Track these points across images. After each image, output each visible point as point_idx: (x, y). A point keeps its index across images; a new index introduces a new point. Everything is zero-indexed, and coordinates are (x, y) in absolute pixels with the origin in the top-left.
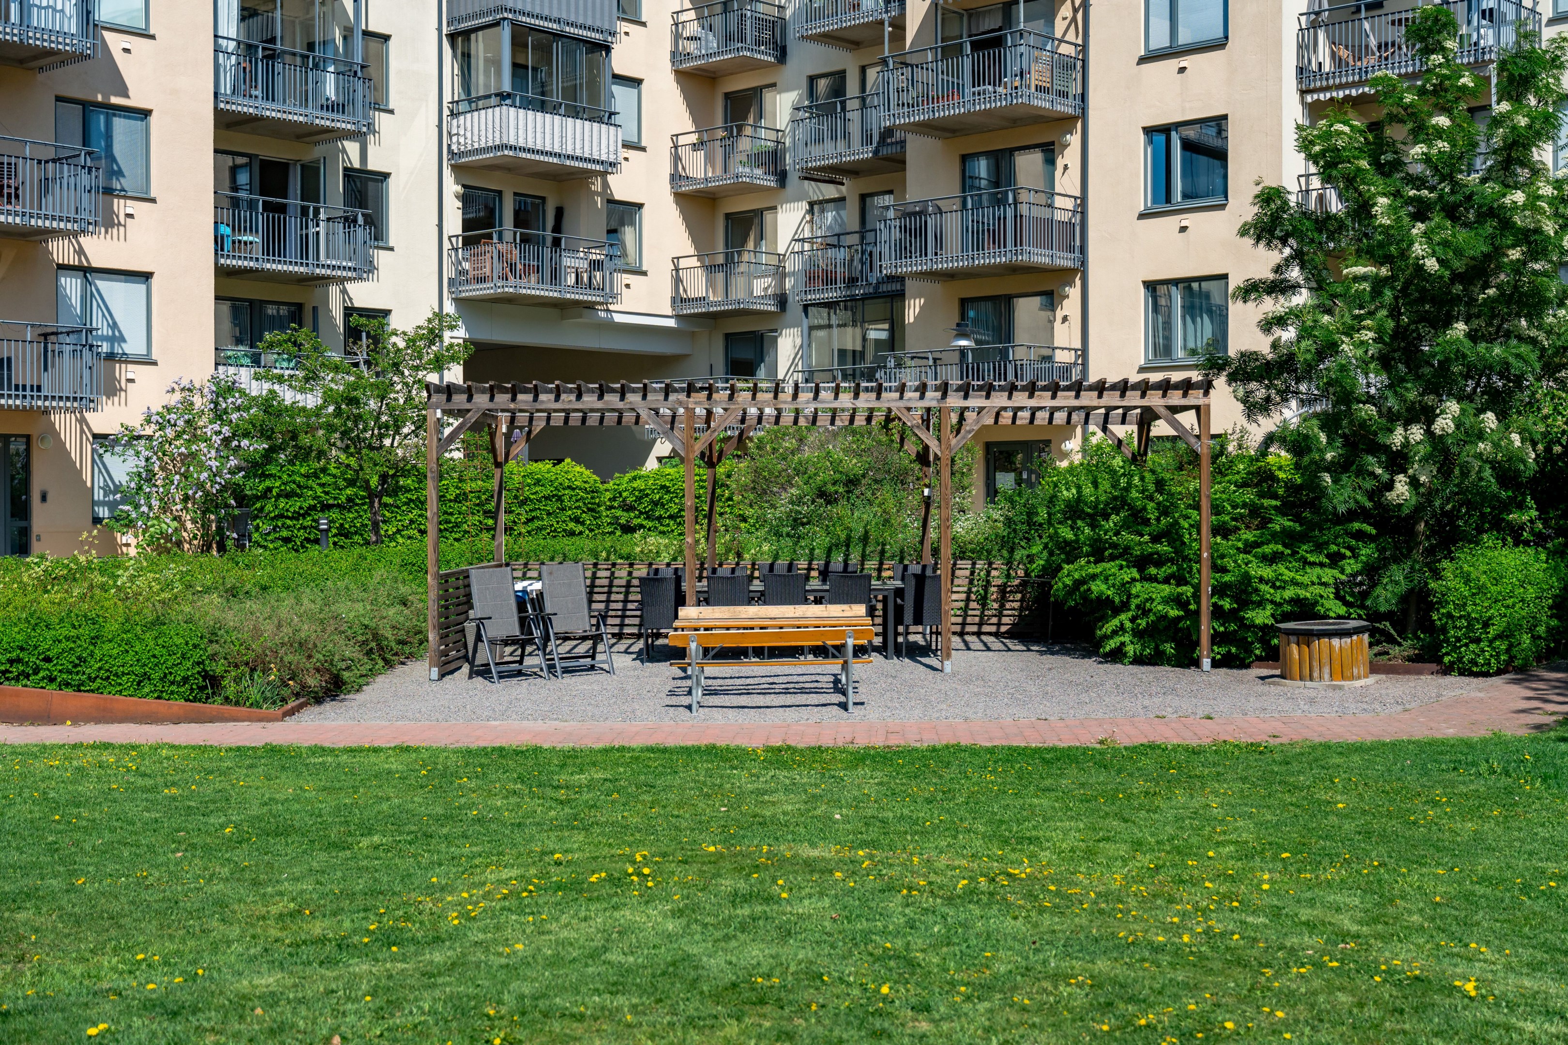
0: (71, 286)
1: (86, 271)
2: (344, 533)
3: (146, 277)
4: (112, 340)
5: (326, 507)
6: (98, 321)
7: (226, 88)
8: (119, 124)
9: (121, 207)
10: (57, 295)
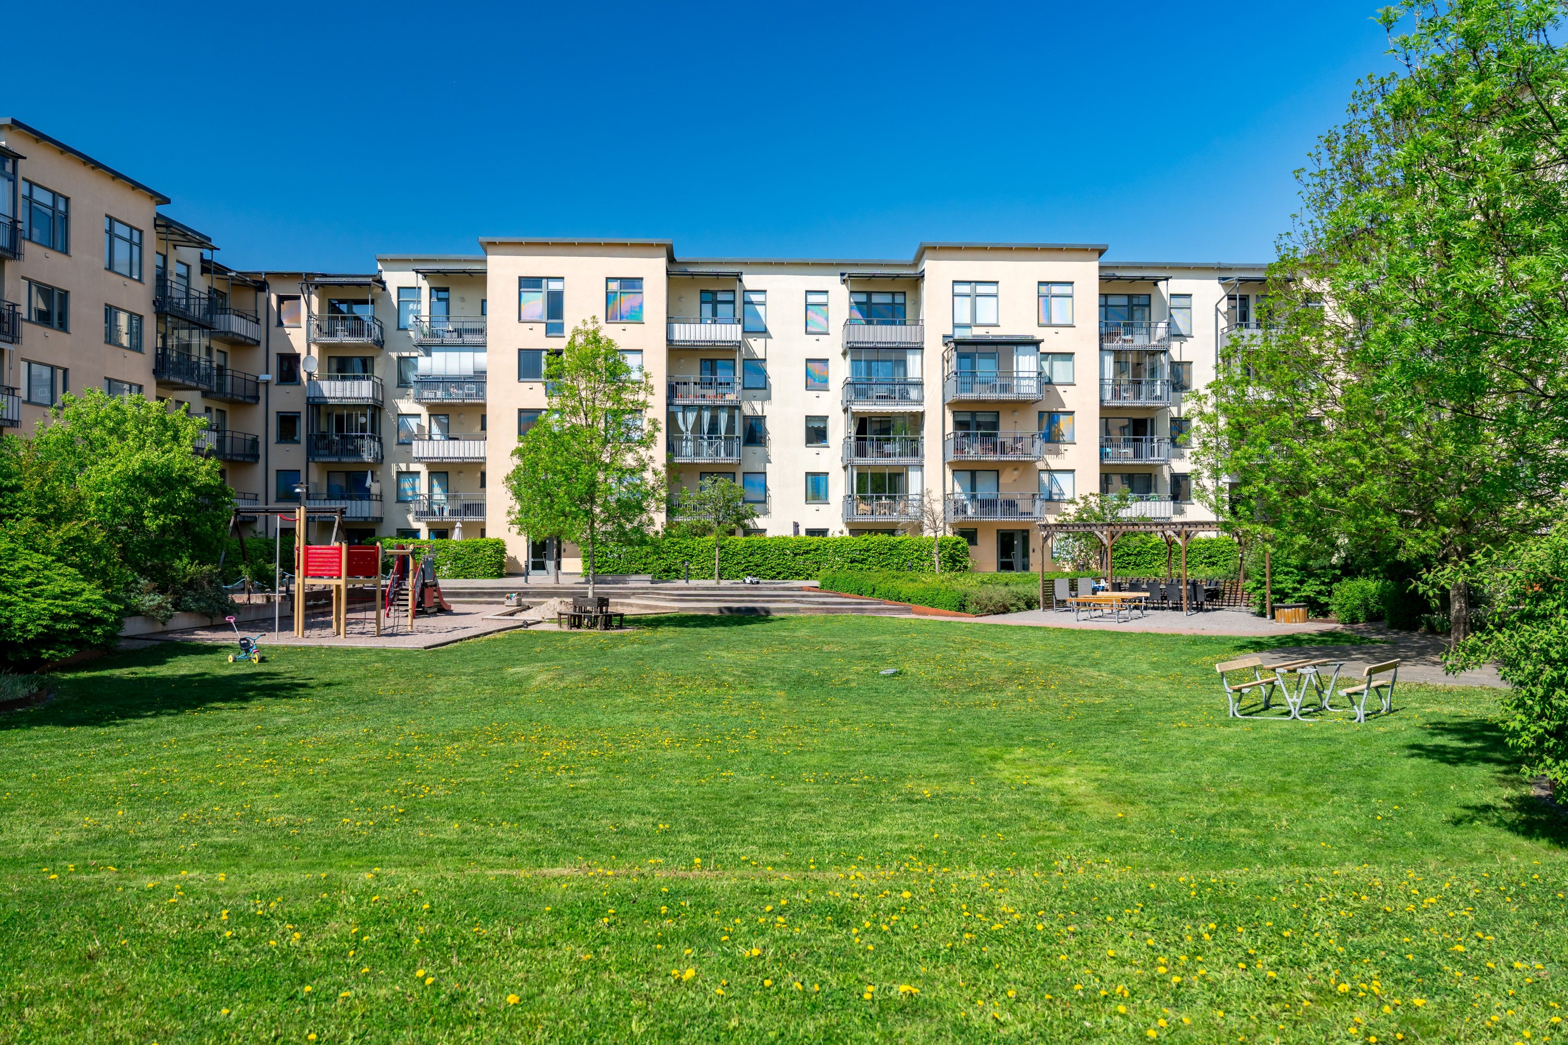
0: (1045, 477)
1: (1050, 471)
2: (1135, 564)
3: (1073, 471)
4: (1059, 494)
5: (1128, 555)
6: (1055, 490)
7: (1108, 396)
8: (1062, 418)
9: (1062, 447)
10: (1040, 481)
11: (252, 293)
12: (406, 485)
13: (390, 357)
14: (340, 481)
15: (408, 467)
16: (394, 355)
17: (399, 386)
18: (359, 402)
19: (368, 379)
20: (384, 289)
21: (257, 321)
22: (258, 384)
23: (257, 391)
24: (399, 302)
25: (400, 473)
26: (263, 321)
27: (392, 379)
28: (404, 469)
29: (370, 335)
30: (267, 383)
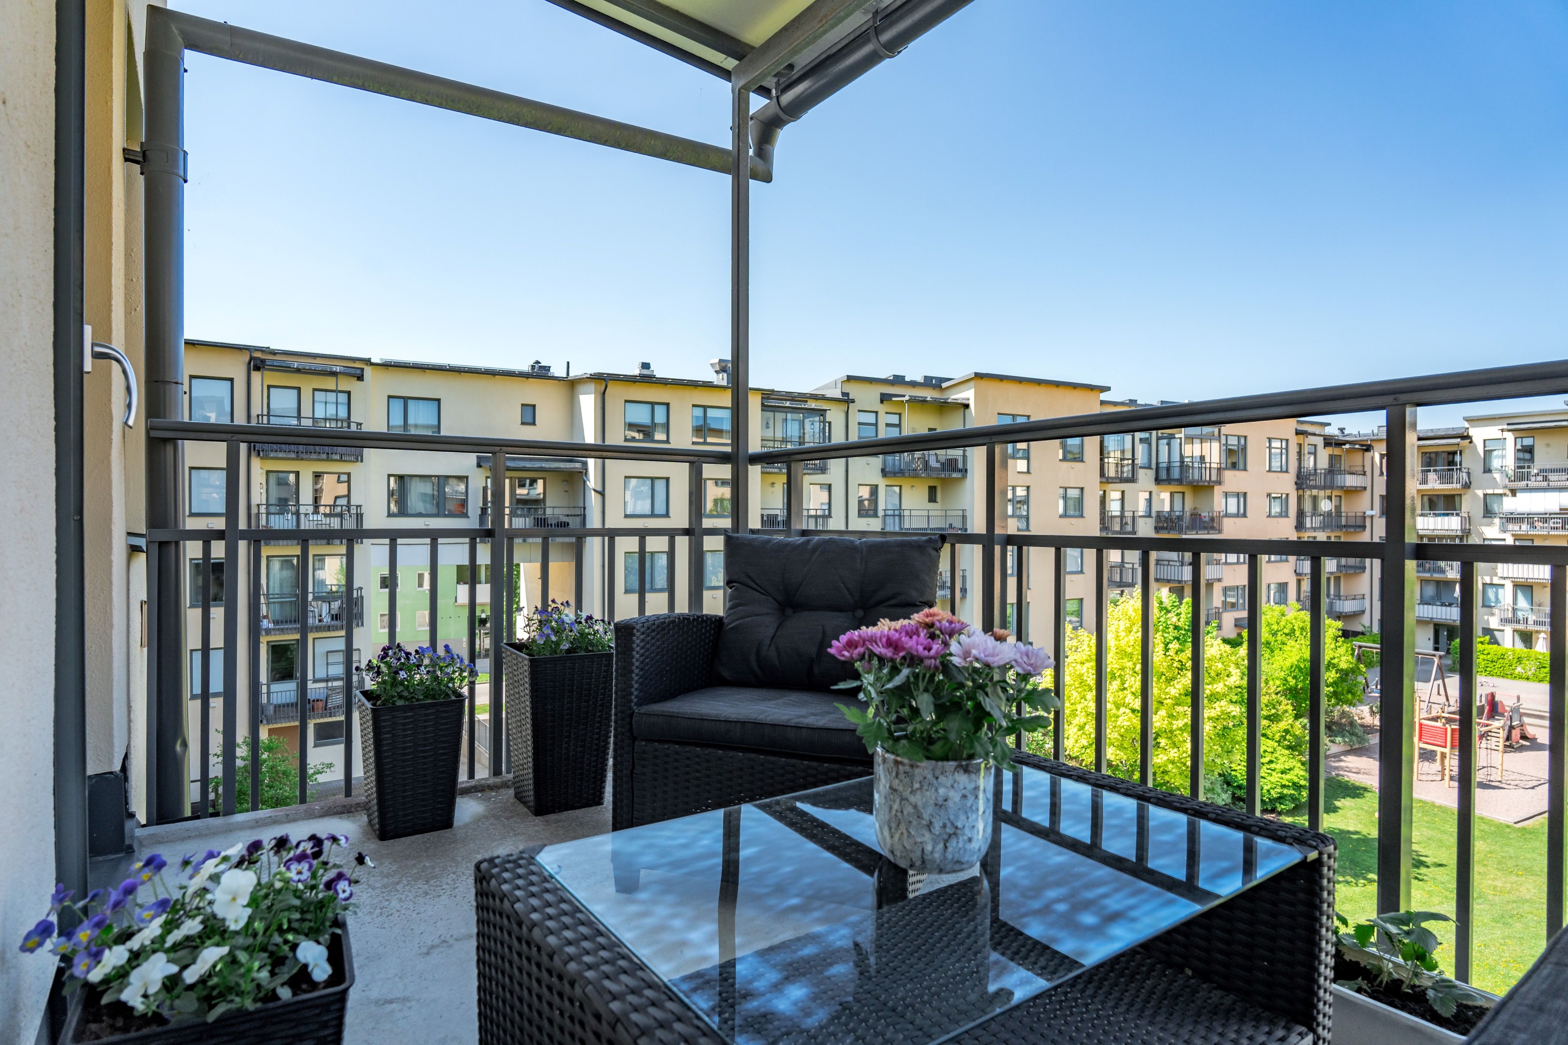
11: (1360, 454)
12: (1491, 593)
13: (1476, 495)
14: (1430, 590)
15: (1491, 579)
16: (1480, 493)
17: (1484, 517)
18: (1449, 533)
19: (1457, 515)
20: (1471, 442)
21: (1364, 474)
22: (1364, 518)
23: (1365, 522)
24: (1485, 451)
25: (1484, 585)
26: (1369, 473)
27: (1478, 511)
28: (1488, 582)
29: (1458, 482)
30: (1372, 517)
